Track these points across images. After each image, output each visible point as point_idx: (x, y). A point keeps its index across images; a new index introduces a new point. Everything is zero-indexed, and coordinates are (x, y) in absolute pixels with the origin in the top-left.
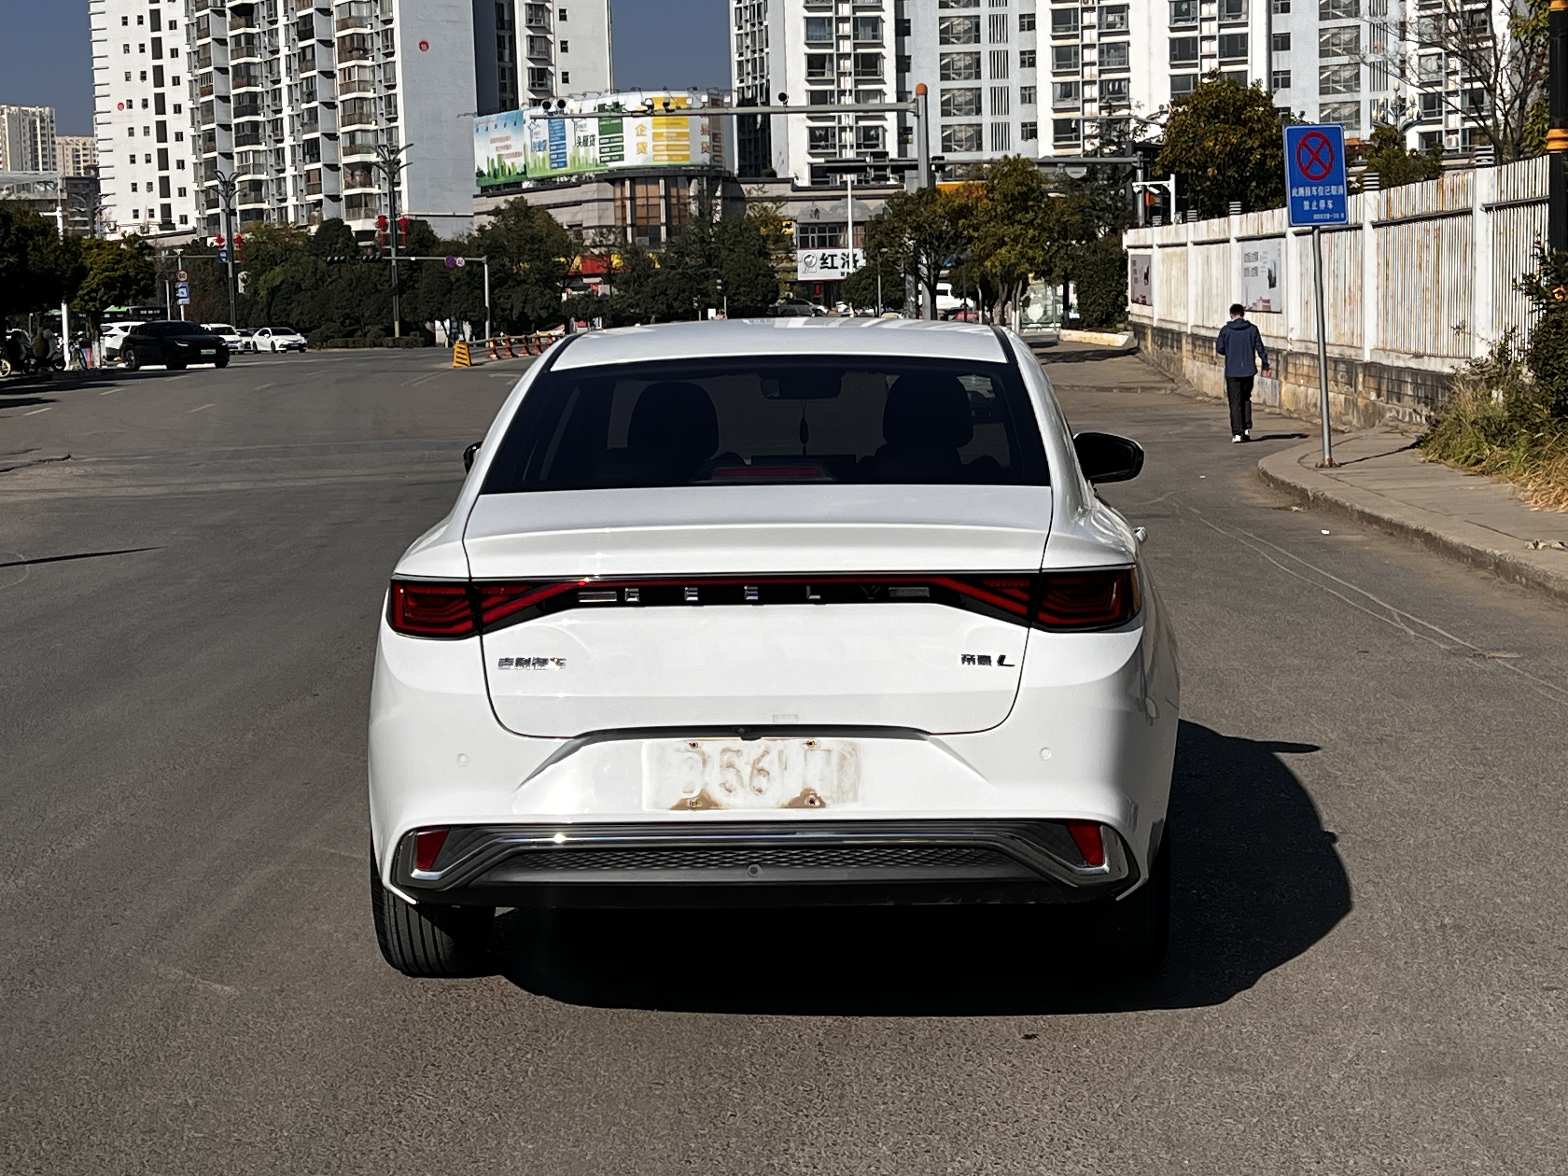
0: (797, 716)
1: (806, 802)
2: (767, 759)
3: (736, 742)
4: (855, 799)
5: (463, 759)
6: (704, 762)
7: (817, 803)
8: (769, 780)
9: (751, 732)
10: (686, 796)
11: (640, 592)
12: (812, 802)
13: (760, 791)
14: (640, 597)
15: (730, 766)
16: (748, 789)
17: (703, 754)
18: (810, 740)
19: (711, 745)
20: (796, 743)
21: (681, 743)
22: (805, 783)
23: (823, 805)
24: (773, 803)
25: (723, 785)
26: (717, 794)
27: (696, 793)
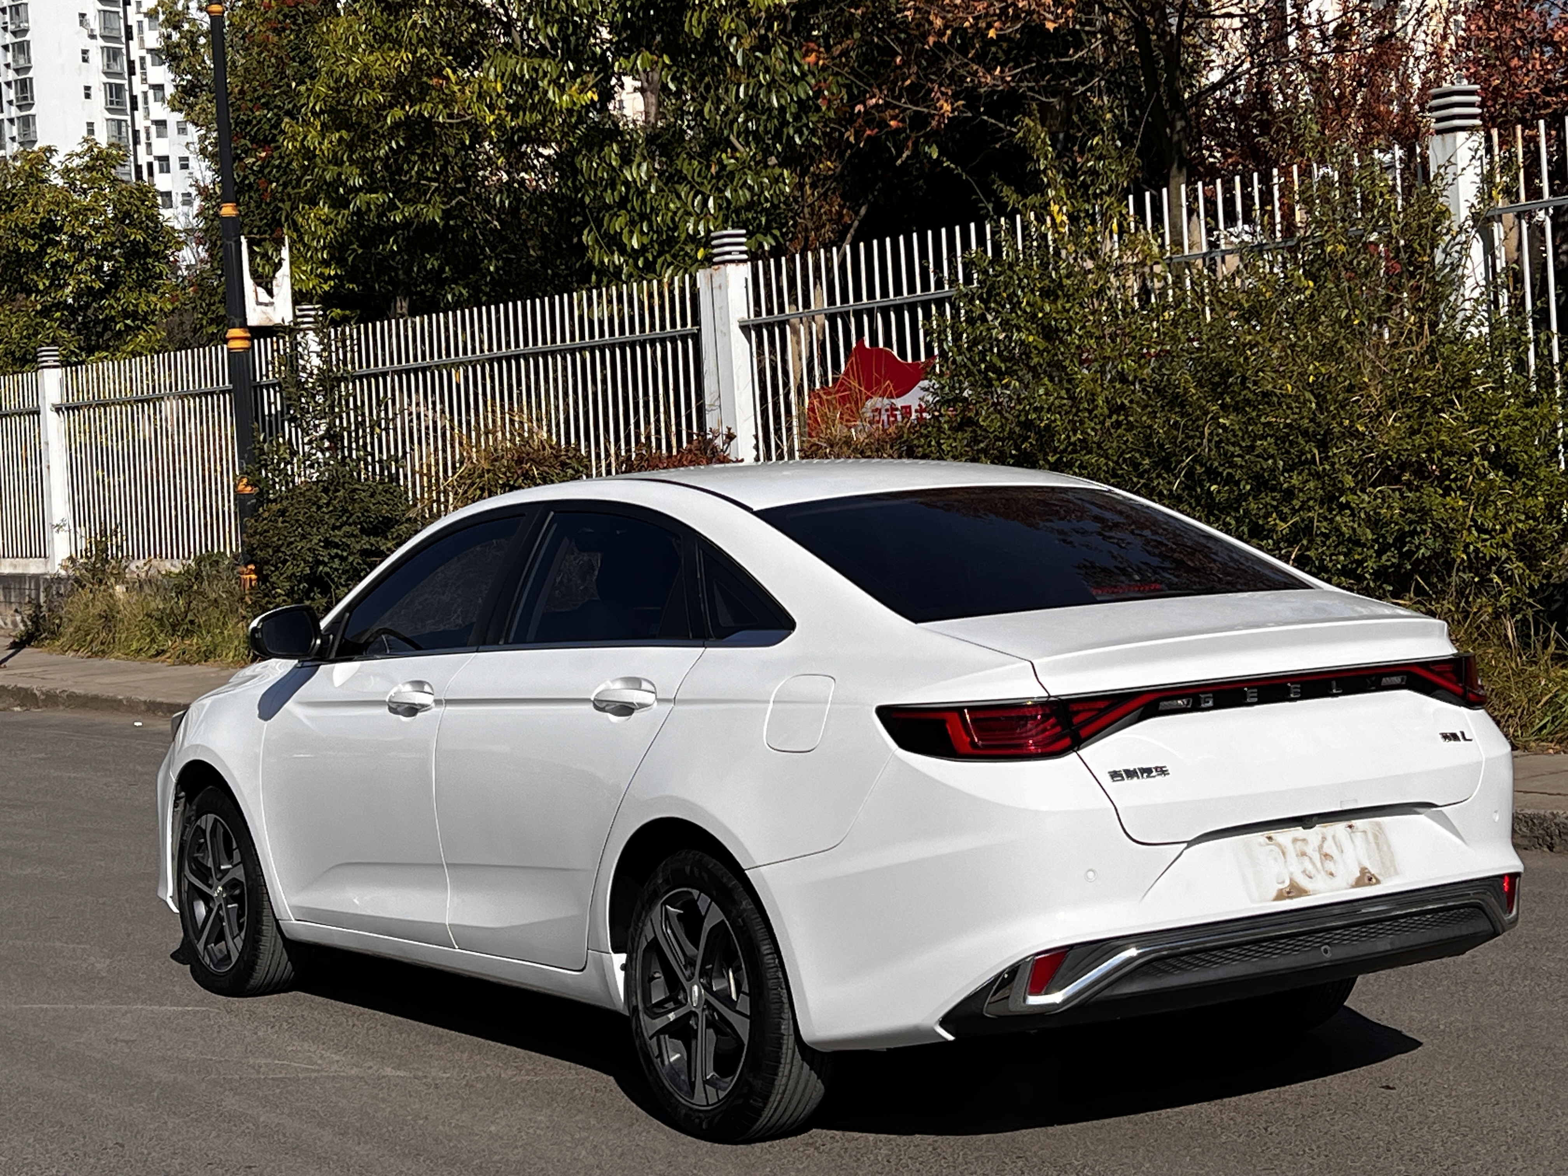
0: (1356, 801)
1: (1366, 881)
2: (1325, 845)
3: (1298, 832)
4: (1396, 873)
5: (1091, 874)
6: (1284, 853)
7: (1374, 880)
8: (1335, 863)
9: (1305, 821)
10: (1281, 886)
11: (1213, 697)
12: (1370, 879)
13: (1332, 874)
14: (1214, 702)
15: (1304, 854)
16: (1323, 873)
17: (1279, 846)
18: (1349, 823)
19: (1284, 836)
20: (1340, 828)
21: (1258, 837)
22: (1359, 863)
23: (1378, 882)
24: (1344, 885)
25: (1304, 872)
26: (1304, 882)
27: (1287, 883)
